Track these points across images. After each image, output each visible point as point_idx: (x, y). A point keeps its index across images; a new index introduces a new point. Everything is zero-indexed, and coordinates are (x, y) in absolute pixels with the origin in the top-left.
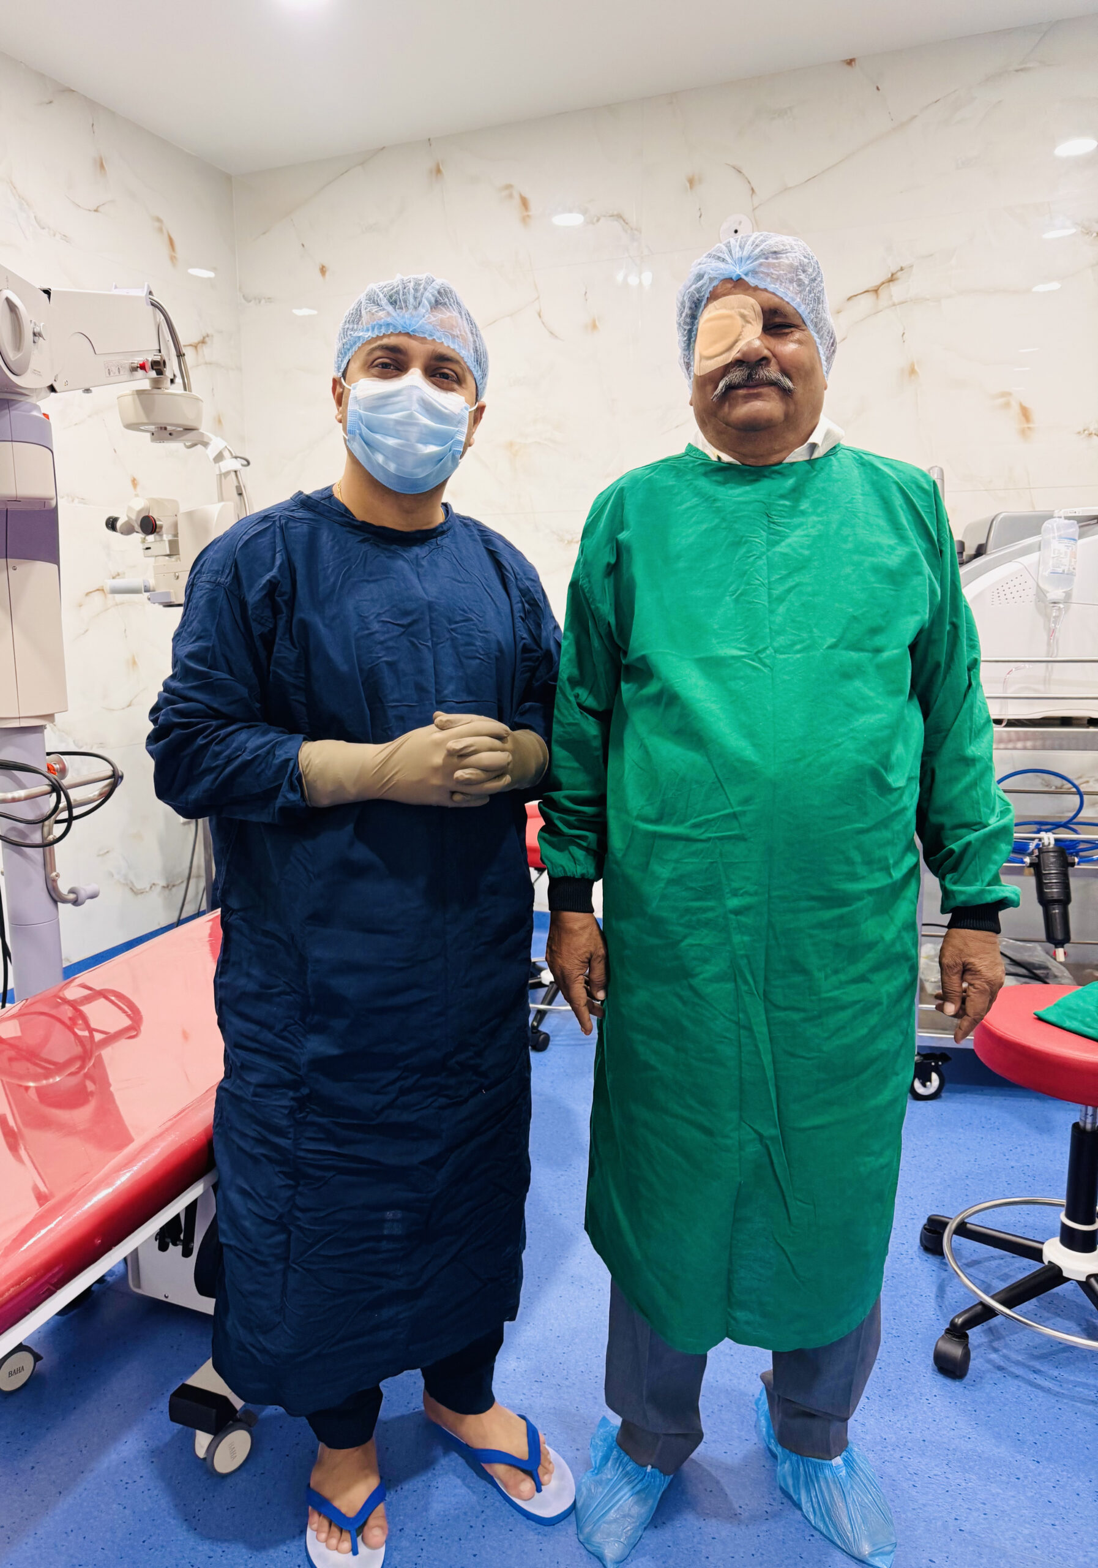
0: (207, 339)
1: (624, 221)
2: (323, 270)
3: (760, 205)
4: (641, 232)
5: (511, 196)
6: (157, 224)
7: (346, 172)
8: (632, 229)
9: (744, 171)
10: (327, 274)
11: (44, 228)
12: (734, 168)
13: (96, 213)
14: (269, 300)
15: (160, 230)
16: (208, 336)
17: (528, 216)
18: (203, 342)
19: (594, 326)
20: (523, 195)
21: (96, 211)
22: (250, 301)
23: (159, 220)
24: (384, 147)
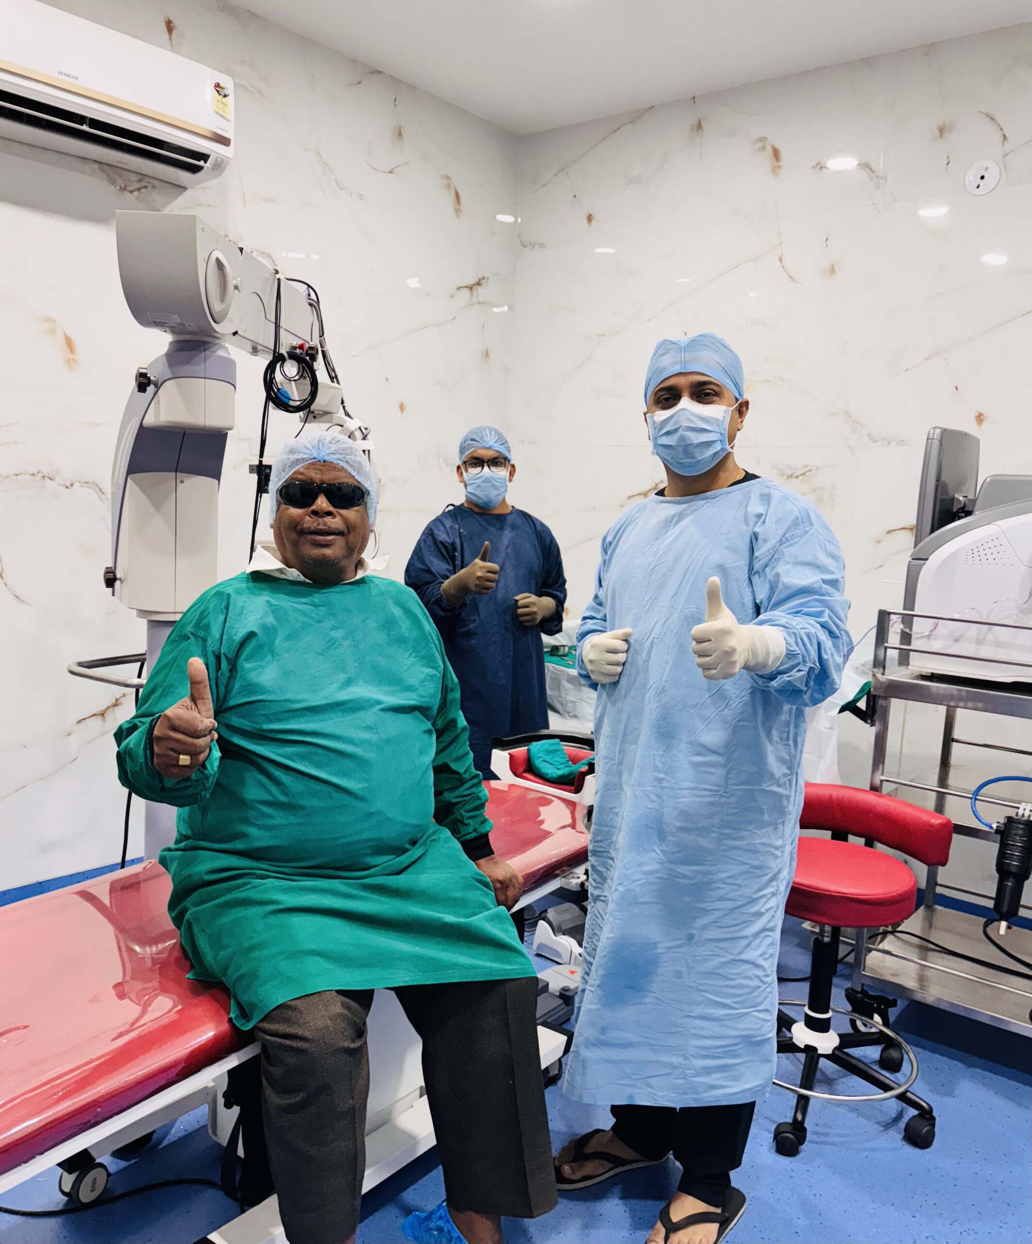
0: (482, 281)
1: (871, 169)
2: (590, 218)
3: (1011, 151)
4: (886, 180)
5: (763, 148)
6: (445, 182)
7: (618, 129)
8: (877, 177)
9: (997, 118)
10: (593, 222)
11: (342, 189)
12: (987, 115)
13: (390, 174)
14: (542, 245)
15: (449, 186)
16: (483, 278)
17: (778, 167)
18: (479, 284)
19: (833, 271)
20: (776, 146)
21: (391, 172)
22: (526, 247)
23: (448, 178)
24: (653, 107)
